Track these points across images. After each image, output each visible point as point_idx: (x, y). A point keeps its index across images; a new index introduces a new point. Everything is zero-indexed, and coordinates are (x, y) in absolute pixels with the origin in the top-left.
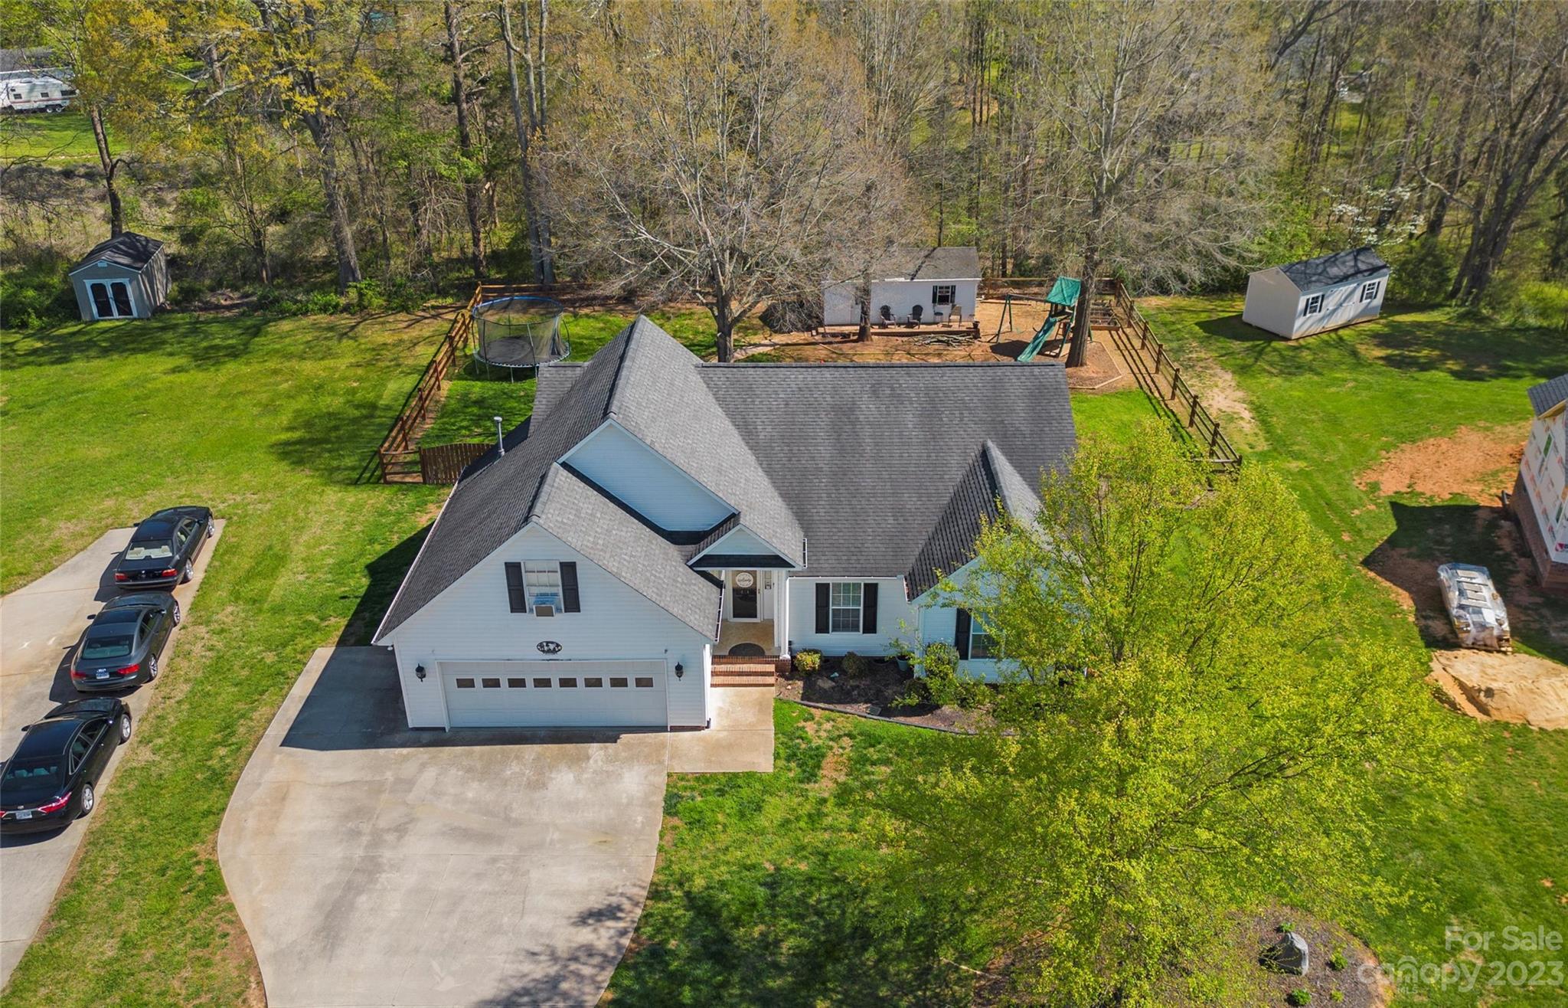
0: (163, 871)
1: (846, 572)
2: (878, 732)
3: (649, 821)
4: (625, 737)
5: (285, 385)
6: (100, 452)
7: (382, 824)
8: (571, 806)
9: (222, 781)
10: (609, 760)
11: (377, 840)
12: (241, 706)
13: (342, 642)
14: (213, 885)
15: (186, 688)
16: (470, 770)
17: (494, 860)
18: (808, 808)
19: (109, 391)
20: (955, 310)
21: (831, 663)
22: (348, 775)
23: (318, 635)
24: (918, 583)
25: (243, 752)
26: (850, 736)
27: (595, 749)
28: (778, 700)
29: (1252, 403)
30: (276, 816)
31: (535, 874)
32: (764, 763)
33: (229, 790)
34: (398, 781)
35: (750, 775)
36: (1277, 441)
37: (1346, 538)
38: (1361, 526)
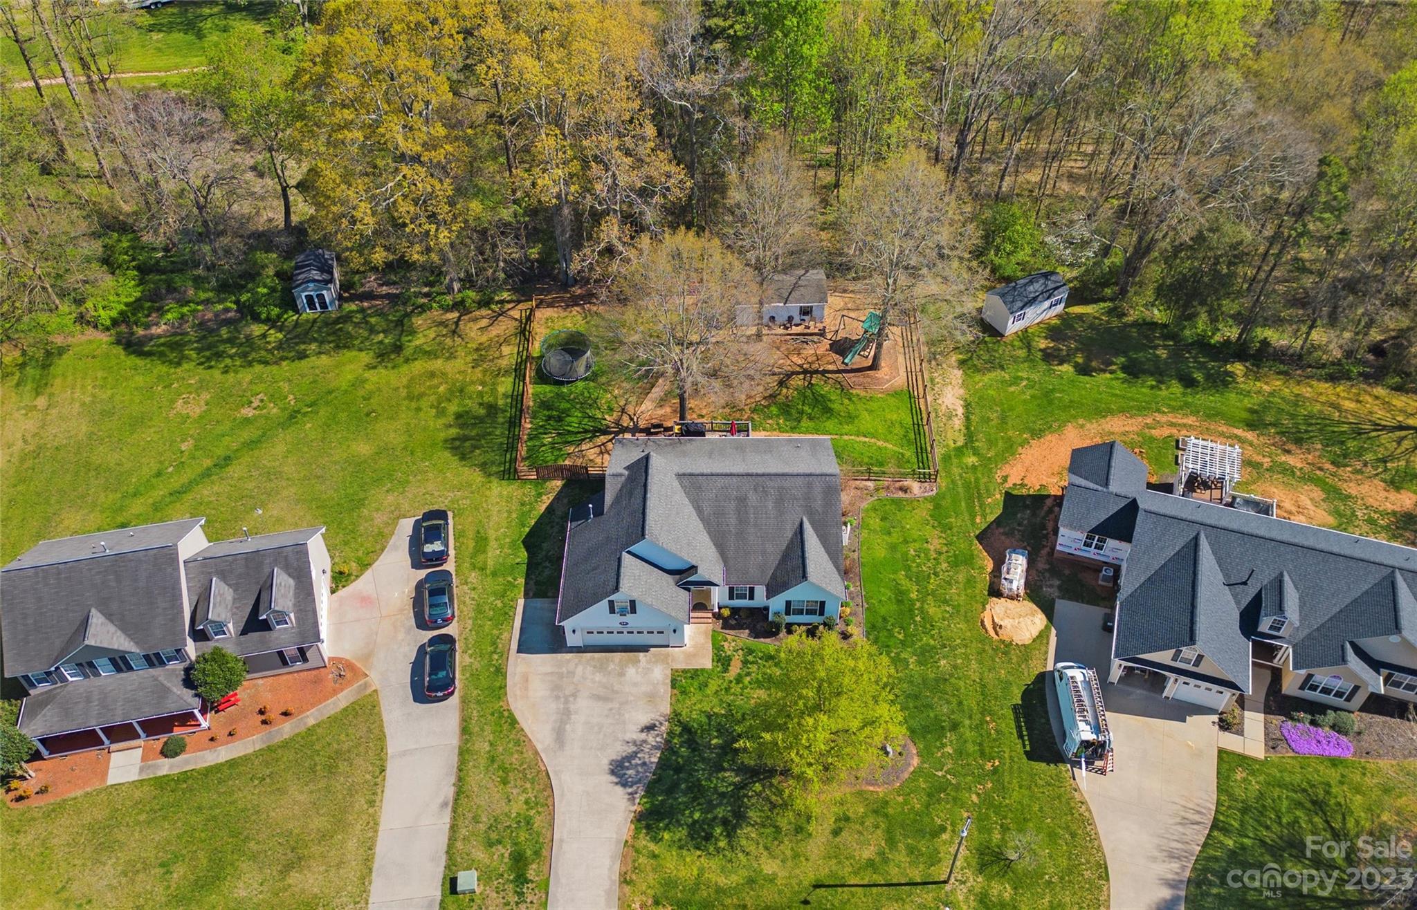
0: (493, 714)
1: (741, 583)
2: (754, 647)
3: (665, 690)
4: (652, 649)
5: (442, 389)
6: (363, 448)
7: (567, 693)
8: (635, 684)
9: (500, 672)
10: (649, 662)
11: (566, 702)
12: (495, 632)
13: (526, 595)
14: (513, 722)
15: (470, 622)
16: (595, 667)
17: (611, 709)
18: (725, 685)
19: (346, 391)
20: (813, 319)
21: (734, 611)
22: (549, 669)
23: (516, 591)
24: (771, 592)
25: (505, 655)
26: (742, 649)
27: (642, 654)
28: (713, 630)
29: (965, 400)
30: (526, 689)
31: (627, 716)
32: (707, 663)
33: (505, 676)
34: (568, 672)
35: (703, 670)
36: (970, 436)
37: (978, 521)
38: (988, 511)
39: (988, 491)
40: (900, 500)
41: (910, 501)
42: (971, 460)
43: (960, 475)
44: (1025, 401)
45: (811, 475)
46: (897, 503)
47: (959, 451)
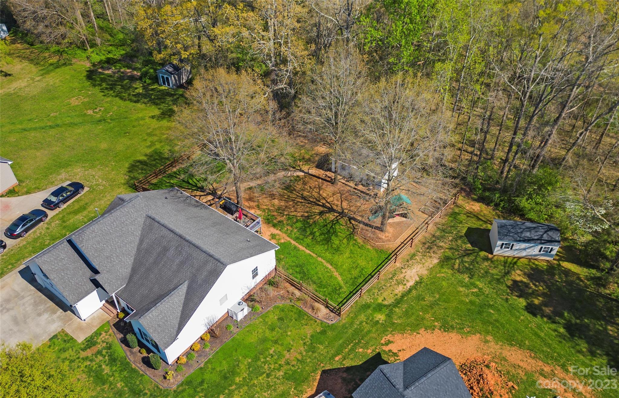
2: (113, 347)
3: (45, 338)
4: (69, 312)
5: (165, 136)
6: (104, 145)
7: (8, 306)
8: (38, 325)
10: (58, 317)
12: (27, 255)
15: (25, 243)
17: (11, 330)
18: (74, 358)
19: (131, 120)
25: (14, 268)
26: (107, 343)
27: (61, 311)
28: (108, 322)
29: (422, 279)
32: (82, 338)
34: (22, 296)
35: (76, 340)
36: (398, 302)
37: (337, 359)
38: (351, 356)
39: (367, 343)
40: (306, 314)
41: (310, 318)
42: (381, 317)
43: (361, 323)
44: (461, 302)
45: (211, 256)
46: (301, 314)
47: (379, 307)
